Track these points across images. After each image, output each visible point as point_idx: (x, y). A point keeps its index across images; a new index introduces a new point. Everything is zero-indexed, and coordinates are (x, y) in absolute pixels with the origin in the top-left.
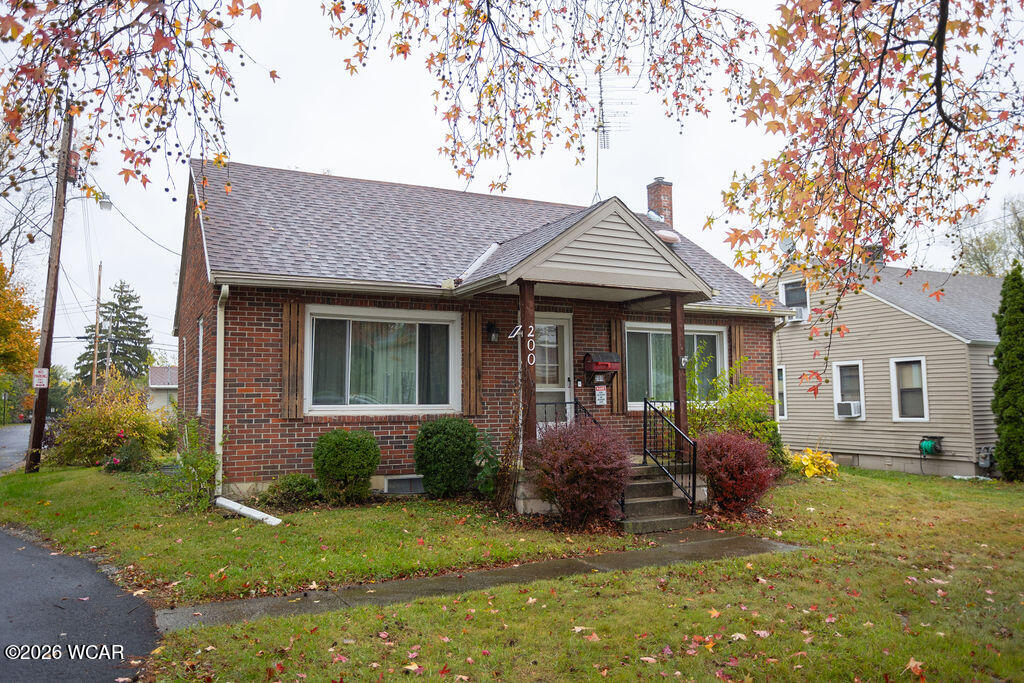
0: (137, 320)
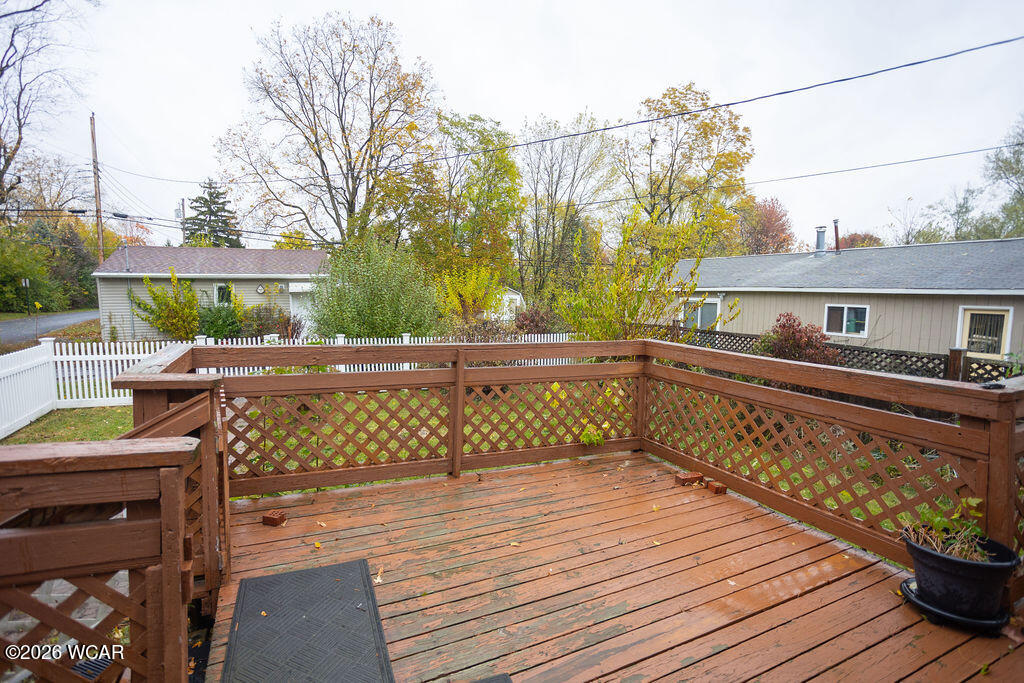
0: (226, 214)
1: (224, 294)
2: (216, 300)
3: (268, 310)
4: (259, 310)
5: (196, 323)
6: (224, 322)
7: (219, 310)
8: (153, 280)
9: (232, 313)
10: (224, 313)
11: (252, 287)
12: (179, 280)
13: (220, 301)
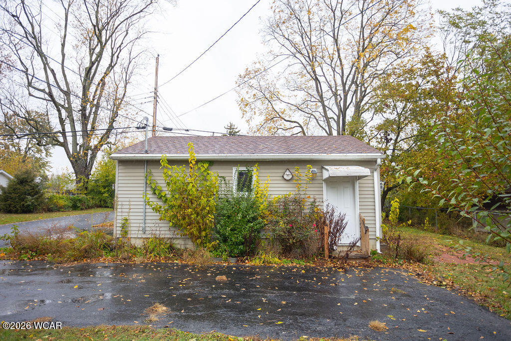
1: (245, 181)
2: (235, 188)
3: (298, 202)
4: (286, 203)
5: (211, 217)
6: (244, 217)
7: (238, 201)
8: (171, 162)
9: (253, 206)
10: (244, 205)
11: (277, 172)
12: (198, 161)
13: (240, 189)
